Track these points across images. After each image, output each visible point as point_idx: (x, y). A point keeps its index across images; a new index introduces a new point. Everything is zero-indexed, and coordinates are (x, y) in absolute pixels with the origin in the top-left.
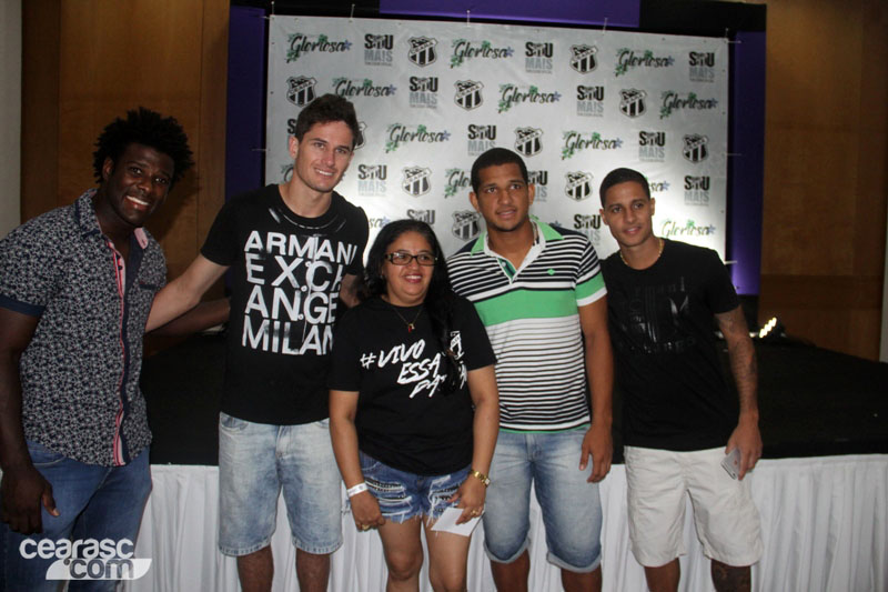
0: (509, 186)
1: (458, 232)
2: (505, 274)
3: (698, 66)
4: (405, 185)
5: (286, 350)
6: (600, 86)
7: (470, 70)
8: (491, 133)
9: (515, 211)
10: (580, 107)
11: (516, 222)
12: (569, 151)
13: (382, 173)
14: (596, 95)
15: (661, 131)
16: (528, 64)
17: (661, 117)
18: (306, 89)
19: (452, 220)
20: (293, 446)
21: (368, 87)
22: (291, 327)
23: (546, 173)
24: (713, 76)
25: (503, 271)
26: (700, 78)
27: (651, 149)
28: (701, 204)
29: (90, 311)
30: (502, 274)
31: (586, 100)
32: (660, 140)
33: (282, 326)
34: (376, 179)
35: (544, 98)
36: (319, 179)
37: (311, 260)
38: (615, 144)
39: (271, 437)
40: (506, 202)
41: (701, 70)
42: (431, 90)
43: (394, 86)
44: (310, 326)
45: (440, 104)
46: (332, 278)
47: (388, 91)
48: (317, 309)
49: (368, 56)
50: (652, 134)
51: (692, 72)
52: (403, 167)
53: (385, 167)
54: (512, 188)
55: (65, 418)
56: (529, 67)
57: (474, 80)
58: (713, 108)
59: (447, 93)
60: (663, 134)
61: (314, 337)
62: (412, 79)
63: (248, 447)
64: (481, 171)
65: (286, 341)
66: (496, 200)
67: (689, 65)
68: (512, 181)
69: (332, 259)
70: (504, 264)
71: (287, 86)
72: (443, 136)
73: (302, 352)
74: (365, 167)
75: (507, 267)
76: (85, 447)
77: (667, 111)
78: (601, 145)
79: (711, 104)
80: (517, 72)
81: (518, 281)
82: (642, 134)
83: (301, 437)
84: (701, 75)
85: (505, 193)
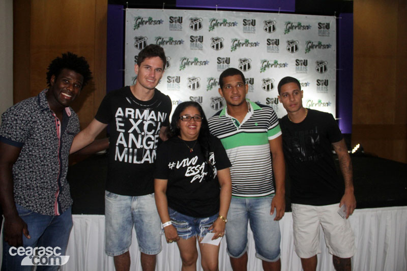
0: (237, 85)
1: (213, 106)
2: (235, 125)
3: (322, 29)
4: (189, 85)
5: (135, 162)
6: (277, 39)
7: (218, 32)
8: (228, 61)
9: (240, 96)
10: (268, 48)
11: (240, 102)
12: (263, 69)
13: (178, 80)
14: (276, 43)
15: (305, 59)
16: (245, 29)
17: (306, 53)
18: (143, 42)
19: (210, 101)
20: (139, 206)
21: (171, 41)
22: (137, 151)
23: (253, 79)
24: (329, 33)
25: (234, 124)
26: (323, 35)
27: (301, 67)
28: (324, 92)
29: (44, 145)
30: (234, 126)
31: (271, 45)
32: (305, 63)
33: (133, 151)
34: (175, 83)
35: (252, 45)
36: (148, 83)
37: (146, 121)
38: (285, 65)
39: (129, 201)
40: (235, 93)
41: (324, 31)
42: (200, 42)
43: (183, 40)
44: (146, 150)
45: (204, 48)
46: (155, 128)
47: (181, 42)
48: (149, 143)
49: (171, 26)
50: (301, 61)
51: (320, 32)
52: (187, 77)
53: (179, 77)
54: (238, 86)
55: (32, 194)
56: (245, 31)
57: (220, 37)
58: (329, 48)
59: (207, 43)
60: (307, 61)
61: (148, 156)
62: (191, 37)
63: (119, 206)
64: (224, 78)
65: (135, 158)
66: (231, 92)
67: (318, 29)
68: (238, 83)
69: (156, 120)
70: (235, 121)
71: (134, 41)
72: (206, 63)
73: (142, 162)
74: (170, 77)
75: (236, 123)
76: (41, 207)
77: (308, 50)
78: (278, 66)
79: (328, 46)
80: (239, 33)
81: (241, 129)
82: (297, 61)
83: (142, 201)
84: (324, 33)
85: (235, 88)
